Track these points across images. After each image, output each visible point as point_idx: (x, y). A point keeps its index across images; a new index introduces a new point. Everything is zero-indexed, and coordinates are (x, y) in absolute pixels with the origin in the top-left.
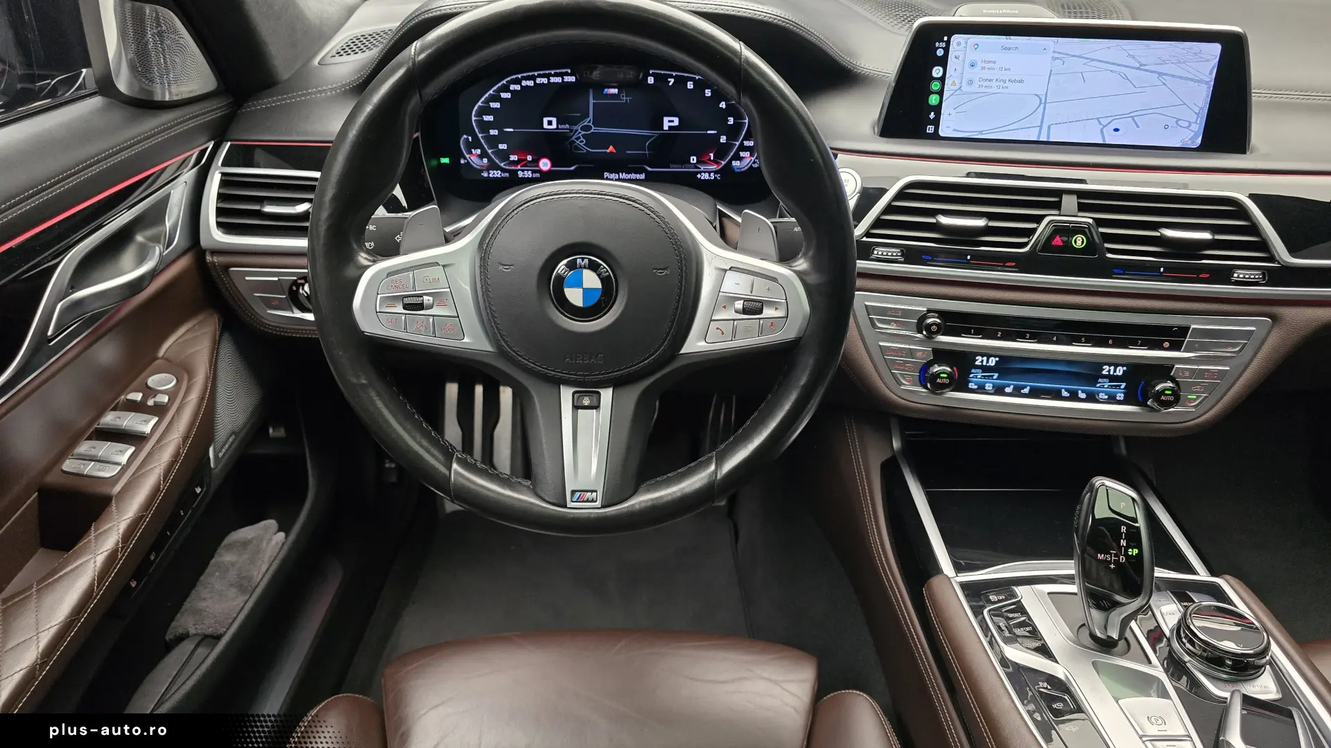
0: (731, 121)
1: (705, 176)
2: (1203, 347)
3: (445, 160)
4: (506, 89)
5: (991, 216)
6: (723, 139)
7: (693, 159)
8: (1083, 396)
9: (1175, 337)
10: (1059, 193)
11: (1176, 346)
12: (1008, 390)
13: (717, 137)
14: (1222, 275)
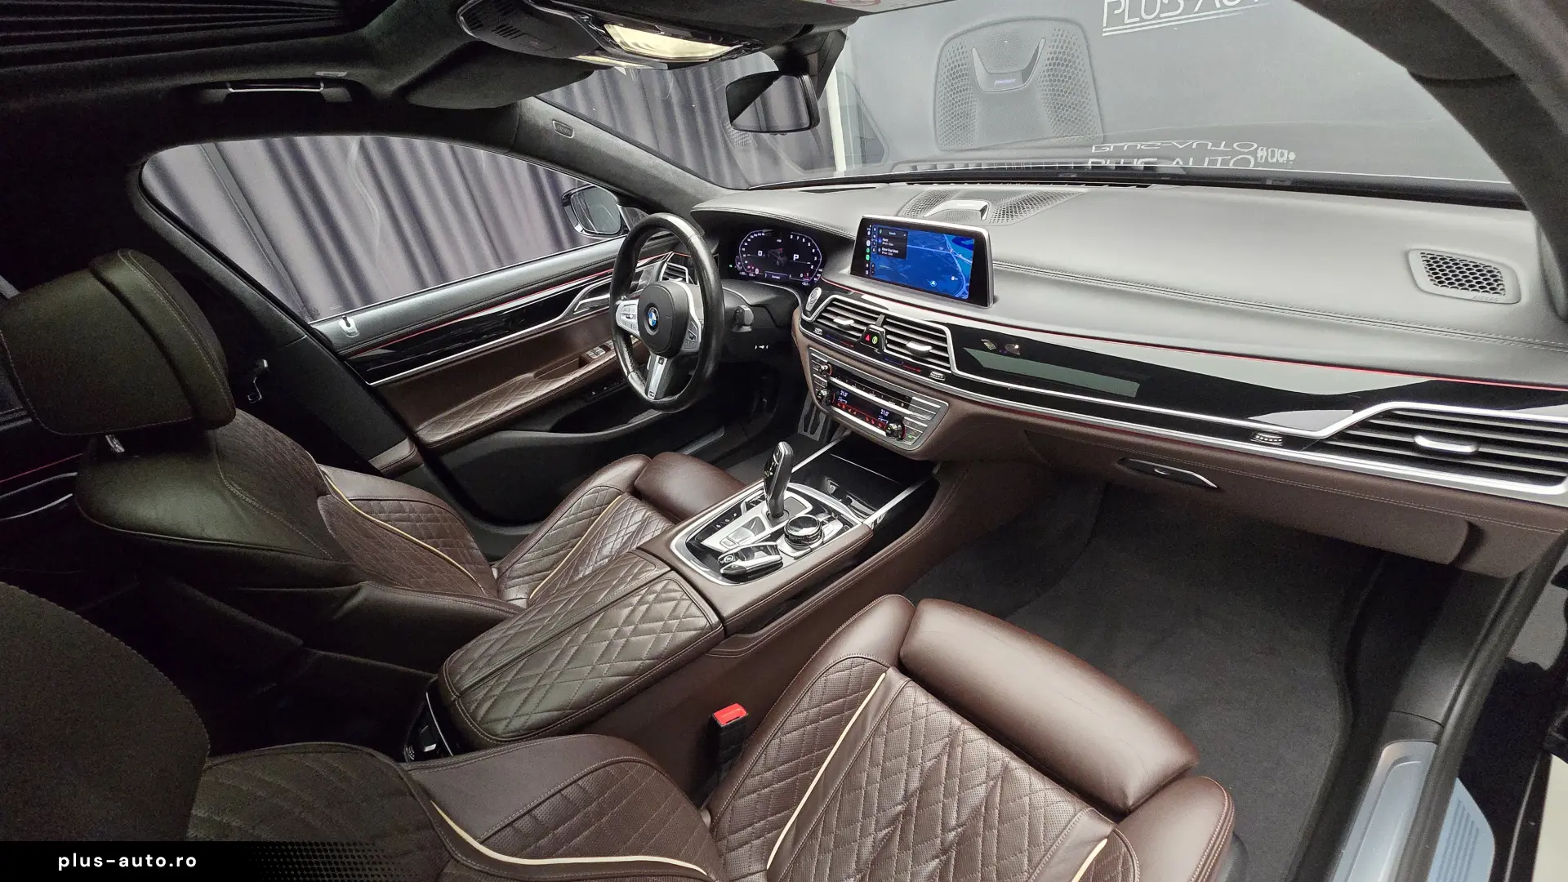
0: (816, 259)
1: (804, 284)
2: (915, 410)
3: (731, 266)
4: (749, 237)
5: (857, 321)
6: (812, 267)
7: (802, 275)
8: (873, 422)
9: (904, 400)
10: (879, 313)
11: (906, 407)
12: (850, 411)
13: (810, 265)
14: (926, 372)
